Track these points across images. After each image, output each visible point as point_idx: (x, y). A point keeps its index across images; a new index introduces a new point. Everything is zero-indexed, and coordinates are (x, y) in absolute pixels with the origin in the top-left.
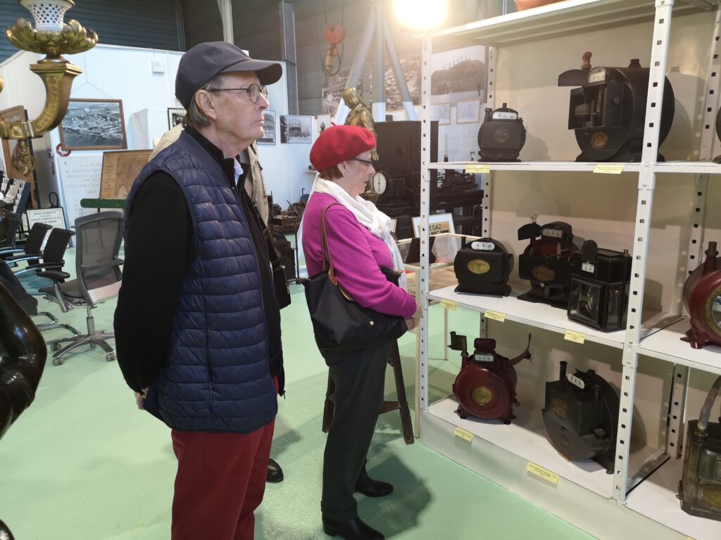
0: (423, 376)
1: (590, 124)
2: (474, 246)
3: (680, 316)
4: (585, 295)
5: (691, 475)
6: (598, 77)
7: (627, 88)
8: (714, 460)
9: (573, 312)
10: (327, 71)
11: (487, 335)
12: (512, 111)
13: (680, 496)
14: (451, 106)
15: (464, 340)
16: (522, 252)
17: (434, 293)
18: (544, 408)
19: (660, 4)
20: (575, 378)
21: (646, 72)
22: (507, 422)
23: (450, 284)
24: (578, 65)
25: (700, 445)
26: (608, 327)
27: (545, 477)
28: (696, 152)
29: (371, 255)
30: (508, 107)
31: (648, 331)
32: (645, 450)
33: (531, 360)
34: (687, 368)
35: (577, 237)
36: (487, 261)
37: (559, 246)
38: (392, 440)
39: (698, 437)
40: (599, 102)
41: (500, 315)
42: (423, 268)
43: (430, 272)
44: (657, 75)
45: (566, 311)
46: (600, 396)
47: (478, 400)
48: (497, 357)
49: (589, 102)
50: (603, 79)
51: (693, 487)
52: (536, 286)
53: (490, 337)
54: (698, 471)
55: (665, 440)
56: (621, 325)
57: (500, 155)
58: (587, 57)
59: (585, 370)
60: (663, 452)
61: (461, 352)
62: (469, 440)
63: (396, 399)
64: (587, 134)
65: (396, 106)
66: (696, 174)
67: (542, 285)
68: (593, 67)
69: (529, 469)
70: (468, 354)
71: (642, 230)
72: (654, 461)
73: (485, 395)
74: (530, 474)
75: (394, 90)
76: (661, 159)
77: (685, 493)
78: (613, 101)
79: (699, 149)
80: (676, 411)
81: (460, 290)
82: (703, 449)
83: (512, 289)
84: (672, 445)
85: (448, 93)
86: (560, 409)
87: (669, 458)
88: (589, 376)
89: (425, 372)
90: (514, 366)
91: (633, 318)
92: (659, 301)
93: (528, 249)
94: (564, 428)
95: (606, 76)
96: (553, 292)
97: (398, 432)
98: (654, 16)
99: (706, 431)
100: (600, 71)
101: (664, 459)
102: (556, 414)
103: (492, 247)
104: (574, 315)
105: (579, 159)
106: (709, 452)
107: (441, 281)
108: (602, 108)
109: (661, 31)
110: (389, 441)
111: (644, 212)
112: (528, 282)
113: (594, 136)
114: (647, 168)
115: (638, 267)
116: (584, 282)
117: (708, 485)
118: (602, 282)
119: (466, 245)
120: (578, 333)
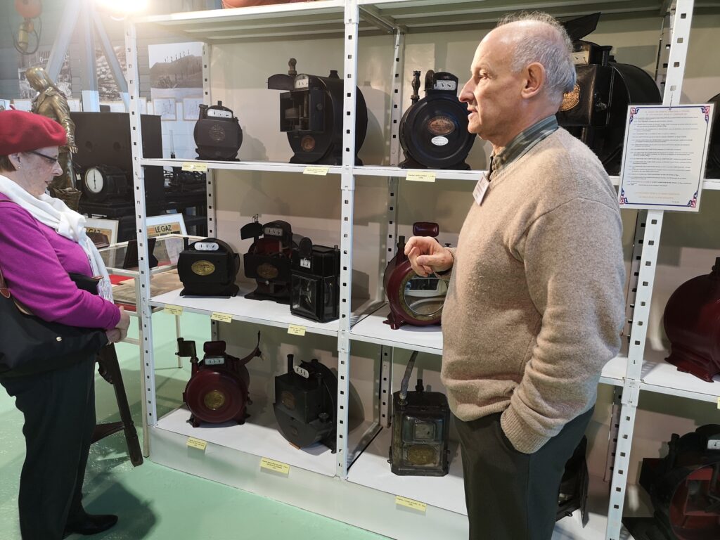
0: (149, 390)
1: (298, 128)
2: (198, 247)
3: (383, 302)
4: (304, 289)
5: (397, 440)
6: (302, 84)
7: (328, 96)
8: (412, 423)
9: (295, 306)
10: (21, 48)
11: (218, 337)
12: (227, 110)
13: (390, 461)
14: (176, 102)
15: (192, 345)
16: (247, 252)
17: (157, 299)
18: (274, 402)
19: (348, 22)
20: (300, 369)
21: (341, 83)
22: (241, 422)
23: (175, 288)
24: (285, 70)
25: (402, 412)
26: (326, 318)
27: (278, 469)
28: (387, 159)
29: (57, 261)
30: (223, 105)
31: (358, 318)
32: (363, 424)
33: (261, 357)
34: (391, 347)
35: (296, 235)
36: (210, 261)
37: (280, 244)
38: (116, 465)
39: (400, 406)
40: (305, 106)
41: (227, 316)
42: (142, 272)
43: (151, 277)
44: (350, 87)
45: (289, 306)
46: (322, 383)
47: (210, 405)
48: (229, 359)
49: (297, 107)
50: (307, 86)
51: (398, 450)
52: (261, 284)
53: (221, 339)
54: (402, 436)
55: (378, 413)
56: (335, 315)
57: (218, 154)
58: (293, 63)
59: (308, 360)
60: (377, 424)
61: (190, 358)
62: (202, 448)
63: (119, 419)
64: (297, 137)
65: (114, 96)
66: (389, 177)
67: (267, 282)
68: (298, 73)
69: (263, 464)
70: (197, 360)
71: (346, 227)
72: (371, 433)
73: (217, 399)
74: (263, 469)
75: (110, 79)
76: (358, 162)
77: (394, 457)
78: (317, 108)
79: (389, 155)
80: (385, 386)
81: (186, 293)
82: (404, 415)
83: (240, 288)
84: (384, 416)
85: (171, 88)
86: (288, 401)
87: (382, 428)
88: (313, 366)
89: (152, 384)
90: (246, 365)
91: (344, 308)
92: (367, 290)
93: (252, 248)
94: (293, 418)
95: (309, 83)
96: (278, 288)
97: (124, 455)
98: (344, 33)
99: (406, 399)
100: (304, 78)
101: (378, 430)
102: (285, 406)
103: (216, 247)
104: (296, 310)
105: (293, 161)
106: (409, 418)
107: (165, 285)
108: (308, 113)
109: (351, 46)
110: (113, 467)
111: (347, 210)
112: (254, 280)
113: (304, 139)
114: (347, 170)
115: (345, 261)
116: (303, 278)
117: (410, 446)
118: (318, 276)
119: (189, 246)
120: (299, 326)
